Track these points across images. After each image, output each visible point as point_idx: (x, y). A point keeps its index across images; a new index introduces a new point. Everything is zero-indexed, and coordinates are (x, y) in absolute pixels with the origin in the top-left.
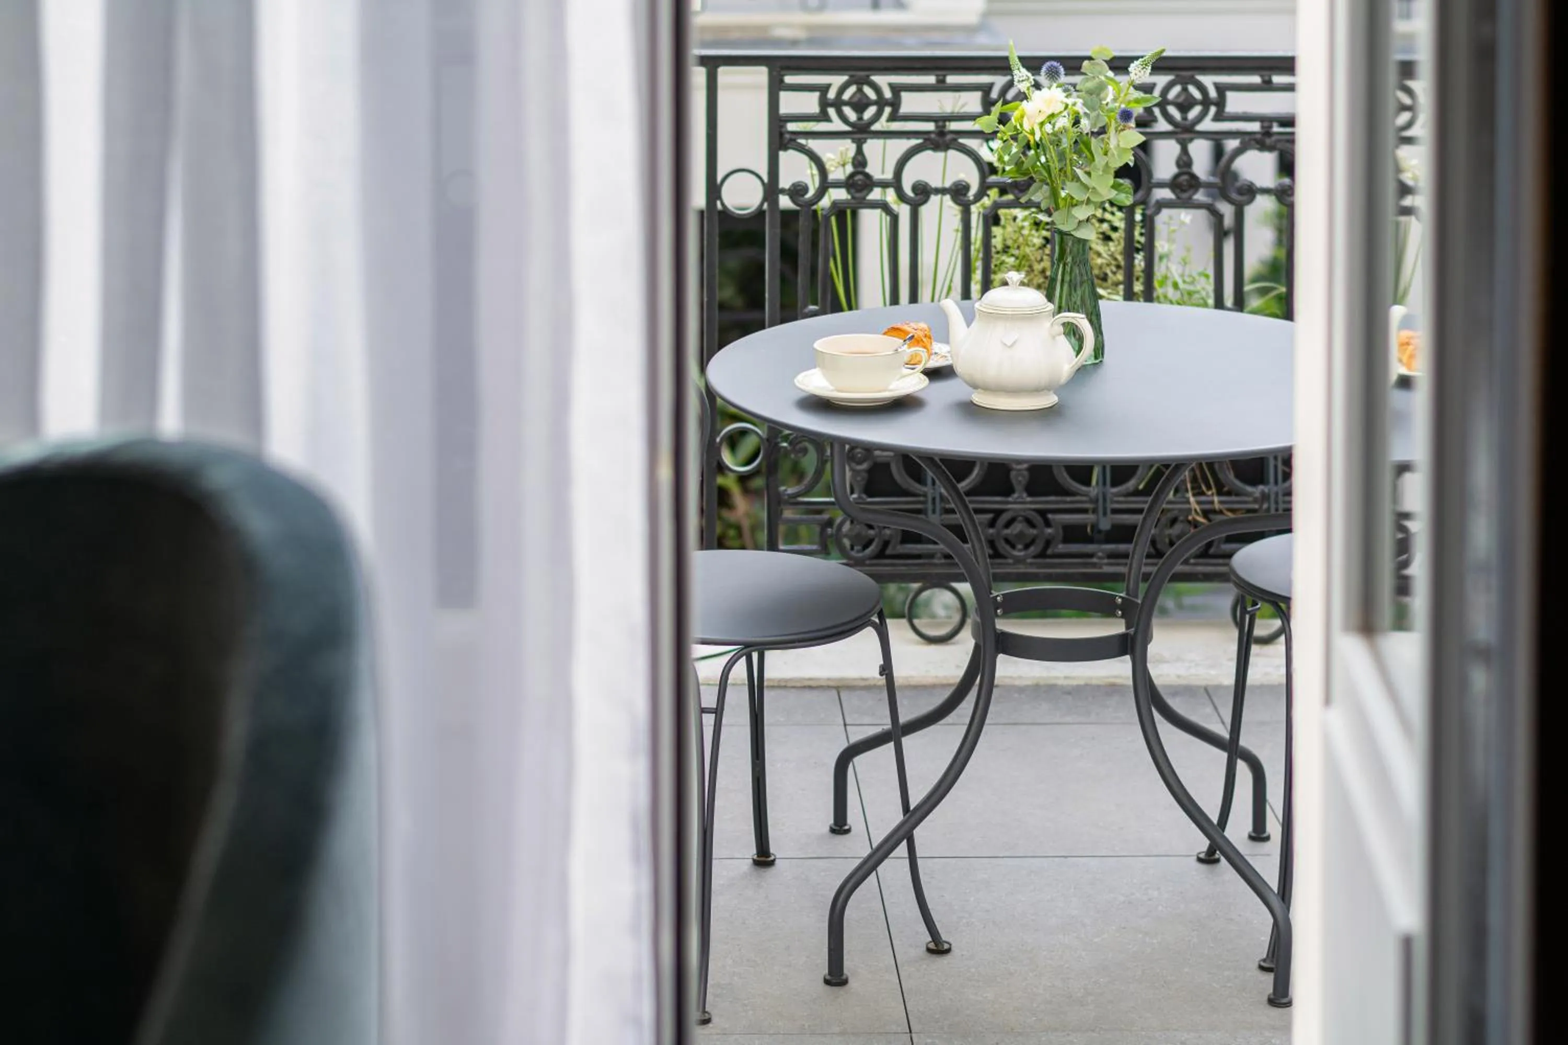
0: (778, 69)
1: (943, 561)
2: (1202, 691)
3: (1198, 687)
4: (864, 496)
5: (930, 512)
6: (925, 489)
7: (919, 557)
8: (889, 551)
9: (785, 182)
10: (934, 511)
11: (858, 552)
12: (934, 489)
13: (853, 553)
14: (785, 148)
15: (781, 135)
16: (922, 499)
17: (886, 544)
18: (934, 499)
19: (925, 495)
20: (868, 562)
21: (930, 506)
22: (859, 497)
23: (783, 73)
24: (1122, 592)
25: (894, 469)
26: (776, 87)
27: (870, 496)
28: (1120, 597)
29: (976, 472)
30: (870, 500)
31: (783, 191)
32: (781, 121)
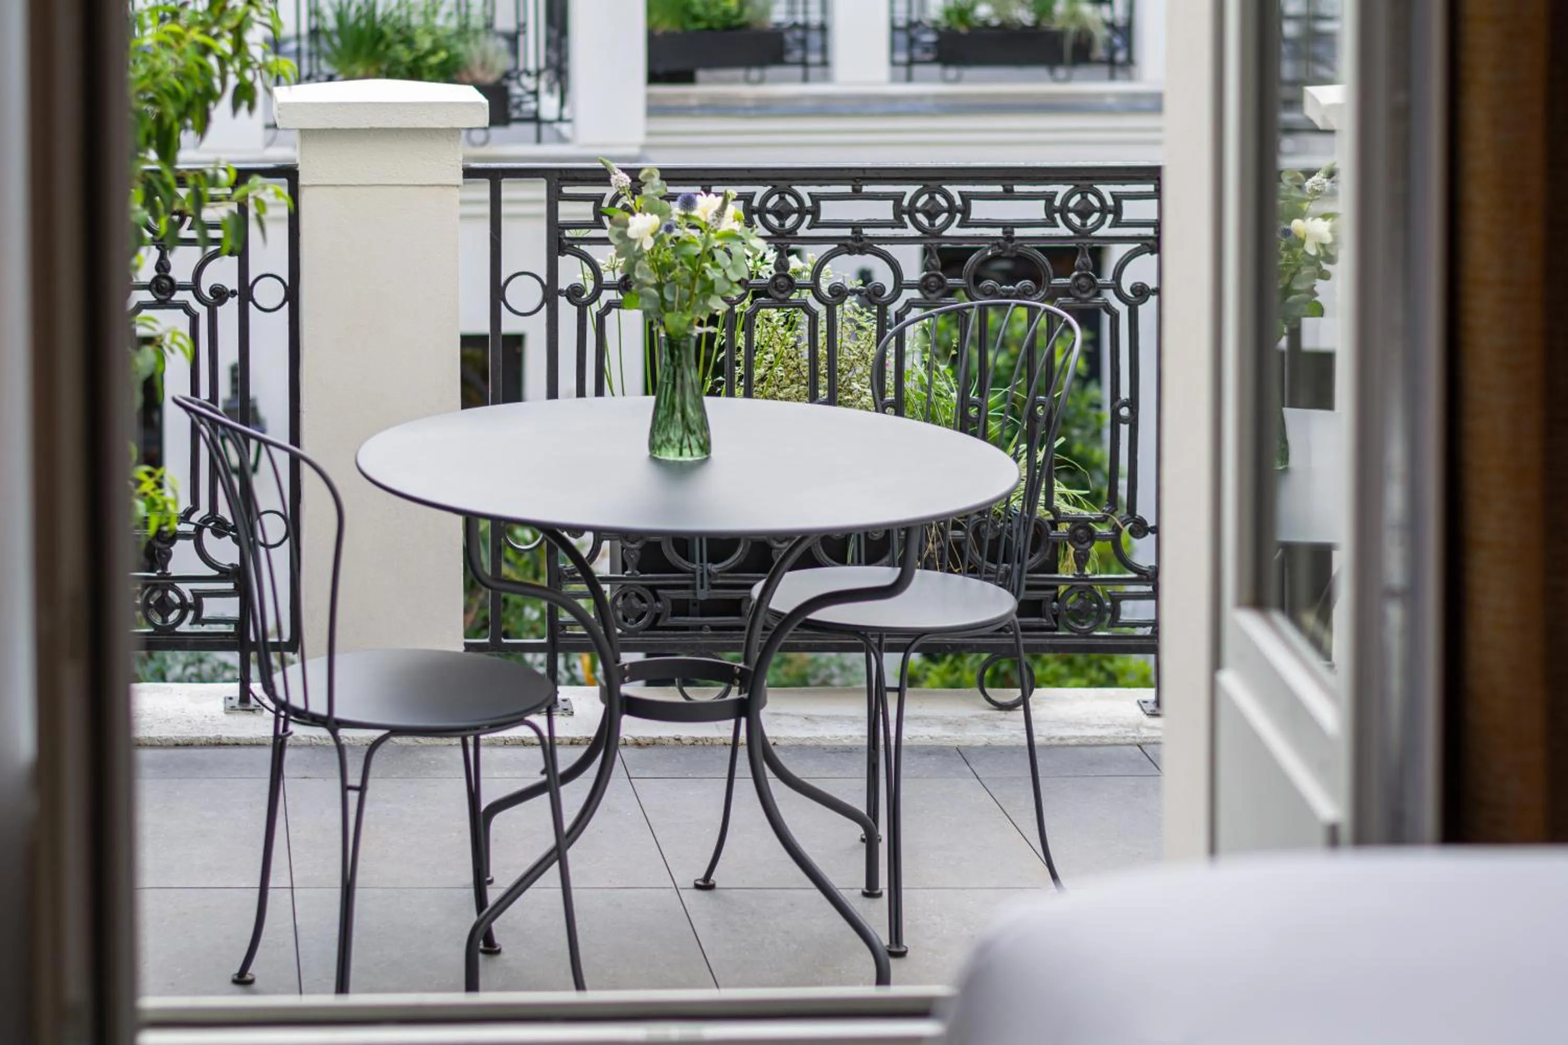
0: (557, 181)
1: (710, 632)
2: (955, 751)
3: (951, 747)
4: (637, 572)
5: (698, 586)
6: (694, 566)
7: (686, 628)
8: (660, 623)
9: (563, 284)
10: (702, 587)
11: (632, 624)
12: (702, 566)
13: (627, 625)
14: (564, 254)
15: (560, 240)
16: (690, 575)
17: (658, 616)
18: (702, 575)
19: (694, 572)
20: (640, 633)
21: (698, 582)
22: (633, 573)
23: (561, 183)
24: (740, 662)
25: (664, 548)
26: (554, 198)
27: (642, 573)
28: (739, 667)
29: (740, 550)
30: (642, 576)
31: (561, 292)
32: (560, 228)
